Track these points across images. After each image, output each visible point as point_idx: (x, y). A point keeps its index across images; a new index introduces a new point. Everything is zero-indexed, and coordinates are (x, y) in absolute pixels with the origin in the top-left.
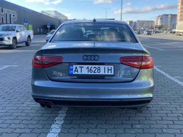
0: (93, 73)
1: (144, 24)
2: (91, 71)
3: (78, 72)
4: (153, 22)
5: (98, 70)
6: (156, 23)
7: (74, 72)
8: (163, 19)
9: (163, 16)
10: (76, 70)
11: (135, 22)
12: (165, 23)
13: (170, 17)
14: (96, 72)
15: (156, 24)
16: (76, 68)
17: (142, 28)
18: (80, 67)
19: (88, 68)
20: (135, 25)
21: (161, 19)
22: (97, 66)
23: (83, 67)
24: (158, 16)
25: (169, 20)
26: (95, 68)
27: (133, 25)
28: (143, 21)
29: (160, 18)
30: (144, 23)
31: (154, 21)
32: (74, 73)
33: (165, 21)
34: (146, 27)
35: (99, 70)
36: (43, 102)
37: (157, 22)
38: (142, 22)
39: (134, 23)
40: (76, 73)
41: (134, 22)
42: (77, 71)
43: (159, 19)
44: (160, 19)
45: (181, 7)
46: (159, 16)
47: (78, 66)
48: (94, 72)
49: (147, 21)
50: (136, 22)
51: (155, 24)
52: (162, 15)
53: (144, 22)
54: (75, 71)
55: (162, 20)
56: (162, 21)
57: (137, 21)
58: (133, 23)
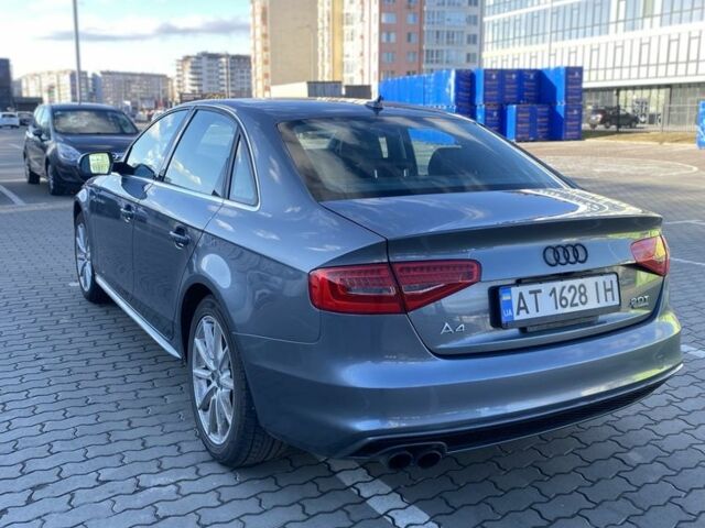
0: (569, 310)
1: (133, 86)
2: (564, 302)
3: (528, 312)
4: (164, 78)
5: (581, 294)
6: (175, 84)
7: (518, 314)
8: (199, 70)
9: (199, 58)
10: (522, 305)
11: (95, 78)
12: (212, 86)
13: (225, 64)
14: (577, 305)
15: (179, 87)
16: (521, 296)
17: (128, 103)
18: (531, 292)
19: (554, 291)
20: (94, 90)
21: (196, 70)
22: (576, 282)
23: (540, 291)
24: (181, 58)
25: (222, 74)
26: (573, 290)
27: (87, 86)
28: (125, 74)
29: (189, 64)
30: (129, 81)
31: (169, 76)
32: (516, 318)
33: (209, 77)
34: (142, 99)
35: (584, 294)
36: (406, 448)
37: (179, 81)
38: (121, 78)
39: (90, 82)
40: (523, 315)
41: (90, 75)
42: (525, 308)
43: (188, 69)
44: (190, 70)
45: (264, 31)
46: (187, 58)
47: (525, 289)
48: (572, 305)
49: (142, 75)
50: (99, 75)
51: (172, 88)
52: (195, 54)
53: (130, 78)
54: (519, 309)
55: (199, 74)
56: (200, 77)
57: (103, 73)
58: (86, 79)
